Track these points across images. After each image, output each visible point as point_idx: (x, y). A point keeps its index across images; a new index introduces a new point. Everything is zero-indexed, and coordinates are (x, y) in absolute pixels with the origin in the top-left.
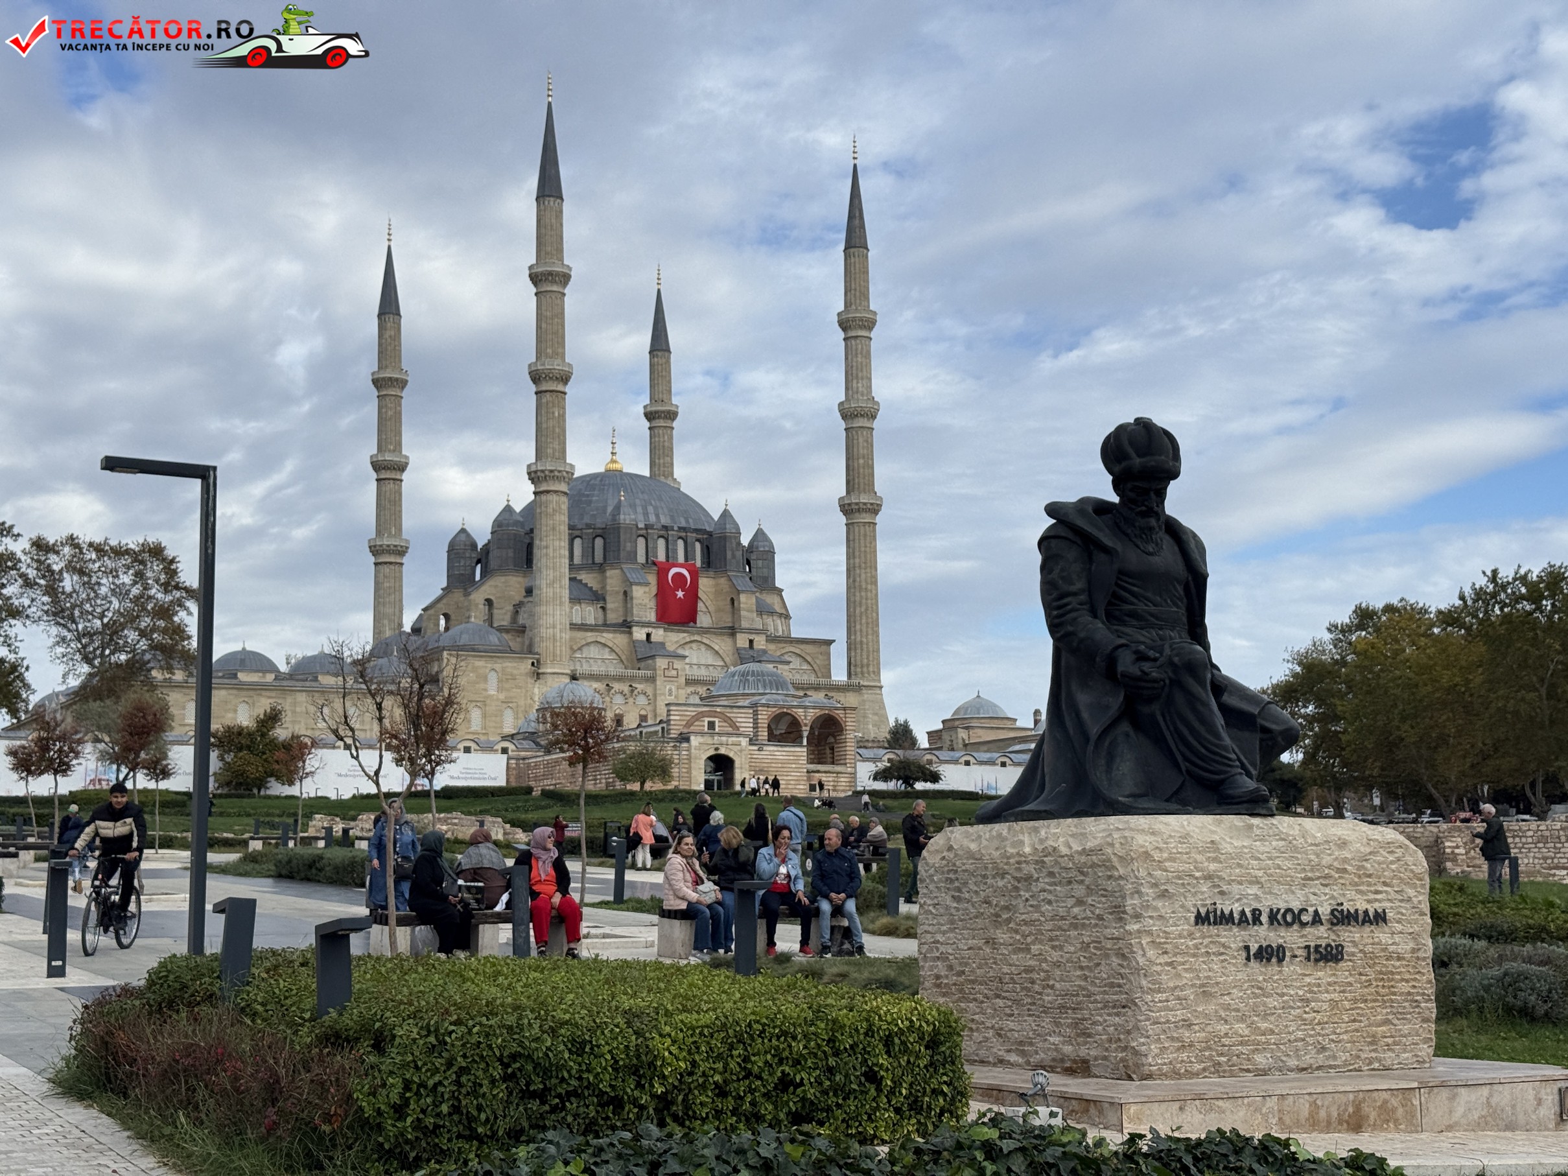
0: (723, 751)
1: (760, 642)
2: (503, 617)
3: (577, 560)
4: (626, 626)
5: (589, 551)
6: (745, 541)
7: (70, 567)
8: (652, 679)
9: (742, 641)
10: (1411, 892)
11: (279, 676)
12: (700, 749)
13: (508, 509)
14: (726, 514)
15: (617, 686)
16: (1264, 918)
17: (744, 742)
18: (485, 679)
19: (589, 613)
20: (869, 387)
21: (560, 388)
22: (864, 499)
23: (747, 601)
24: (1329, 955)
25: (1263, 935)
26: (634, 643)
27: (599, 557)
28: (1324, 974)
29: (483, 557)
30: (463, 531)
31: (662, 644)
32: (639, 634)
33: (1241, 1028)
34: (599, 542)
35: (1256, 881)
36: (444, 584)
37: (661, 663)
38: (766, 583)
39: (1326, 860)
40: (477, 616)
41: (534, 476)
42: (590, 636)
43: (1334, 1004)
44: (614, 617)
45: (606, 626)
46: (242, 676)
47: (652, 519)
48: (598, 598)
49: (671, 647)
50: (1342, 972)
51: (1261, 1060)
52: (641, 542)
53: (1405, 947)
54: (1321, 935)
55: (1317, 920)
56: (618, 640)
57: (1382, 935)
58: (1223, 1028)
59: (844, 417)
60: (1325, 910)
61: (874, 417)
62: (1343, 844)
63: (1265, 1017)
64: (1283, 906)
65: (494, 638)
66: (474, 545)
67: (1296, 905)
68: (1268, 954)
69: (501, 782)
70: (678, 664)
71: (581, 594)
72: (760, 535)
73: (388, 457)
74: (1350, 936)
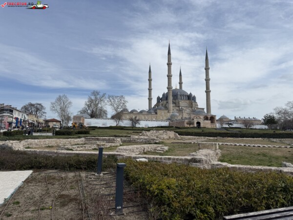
0: (199, 121)
1: (195, 108)
2: (164, 105)
3: (173, 99)
4: (179, 107)
6: (193, 96)
8: (182, 113)
11: (138, 113)
12: (195, 121)
13: (164, 93)
14: (190, 93)
17: (202, 120)
18: (162, 113)
19: (174, 105)
20: (209, 77)
21: (170, 77)
22: (208, 90)
23: (193, 103)
29: (161, 99)
30: (159, 96)
31: (184, 109)
32: (181, 108)
36: (156, 102)
38: (195, 101)
40: (161, 105)
41: (168, 88)
42: (175, 108)
45: (176, 106)
46: (134, 113)
47: (181, 94)
59: (206, 81)
61: (209, 80)
65: (163, 108)
71: (174, 103)
73: (150, 88)
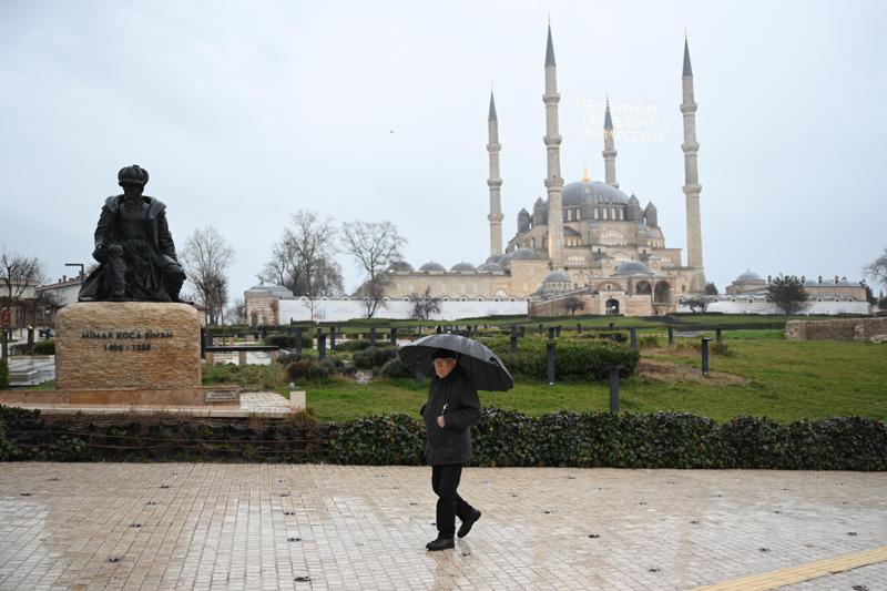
0: (614, 298)
1: (648, 251)
2: (538, 244)
3: (569, 219)
4: (589, 246)
5: (574, 214)
6: (643, 206)
7: (358, 233)
8: (600, 267)
9: (641, 250)
10: (186, 326)
11: (445, 273)
12: (604, 296)
13: (540, 199)
14: (633, 196)
15: (585, 272)
16: (114, 336)
17: (623, 293)
18: (528, 270)
19: (574, 241)
20: (694, 137)
21: (556, 146)
22: (693, 186)
24: (145, 348)
25: (114, 341)
26: (595, 253)
27: (578, 218)
28: (142, 355)
29: (532, 219)
30: (524, 209)
31: (605, 254)
32: (595, 249)
33: (102, 372)
34: (578, 211)
35: (112, 324)
36: (516, 231)
37: (604, 261)
38: (653, 225)
39: (146, 316)
41: (547, 184)
42: (573, 251)
43: (145, 364)
44: (586, 243)
45: (581, 246)
46: (431, 272)
47: (601, 200)
48: (578, 234)
49: (608, 254)
50: (151, 354)
51: (108, 382)
52: (596, 211)
53: (182, 345)
54: (143, 341)
55: (139, 336)
56: (587, 251)
57: (171, 342)
58: (93, 372)
59: (684, 151)
60: (143, 333)
61: (697, 150)
62: (155, 311)
63: (112, 368)
64: (123, 331)
65: (533, 253)
66: (528, 215)
67: (129, 331)
68: (113, 348)
69: (525, 312)
70: (611, 262)
71: (569, 232)
72: (650, 203)
73: (494, 180)
74: (155, 343)
